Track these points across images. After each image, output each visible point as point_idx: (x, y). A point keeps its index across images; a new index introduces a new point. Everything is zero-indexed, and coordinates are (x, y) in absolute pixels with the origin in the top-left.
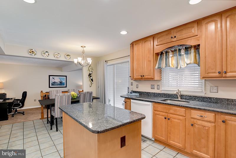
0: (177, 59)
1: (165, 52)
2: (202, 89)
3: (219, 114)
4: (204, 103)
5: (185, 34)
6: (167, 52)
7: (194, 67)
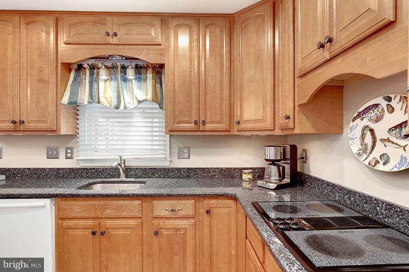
0: (119, 87)
1: (88, 65)
2: (165, 154)
3: (201, 199)
4: (170, 180)
5: (135, 34)
6: (92, 68)
7: (153, 108)
